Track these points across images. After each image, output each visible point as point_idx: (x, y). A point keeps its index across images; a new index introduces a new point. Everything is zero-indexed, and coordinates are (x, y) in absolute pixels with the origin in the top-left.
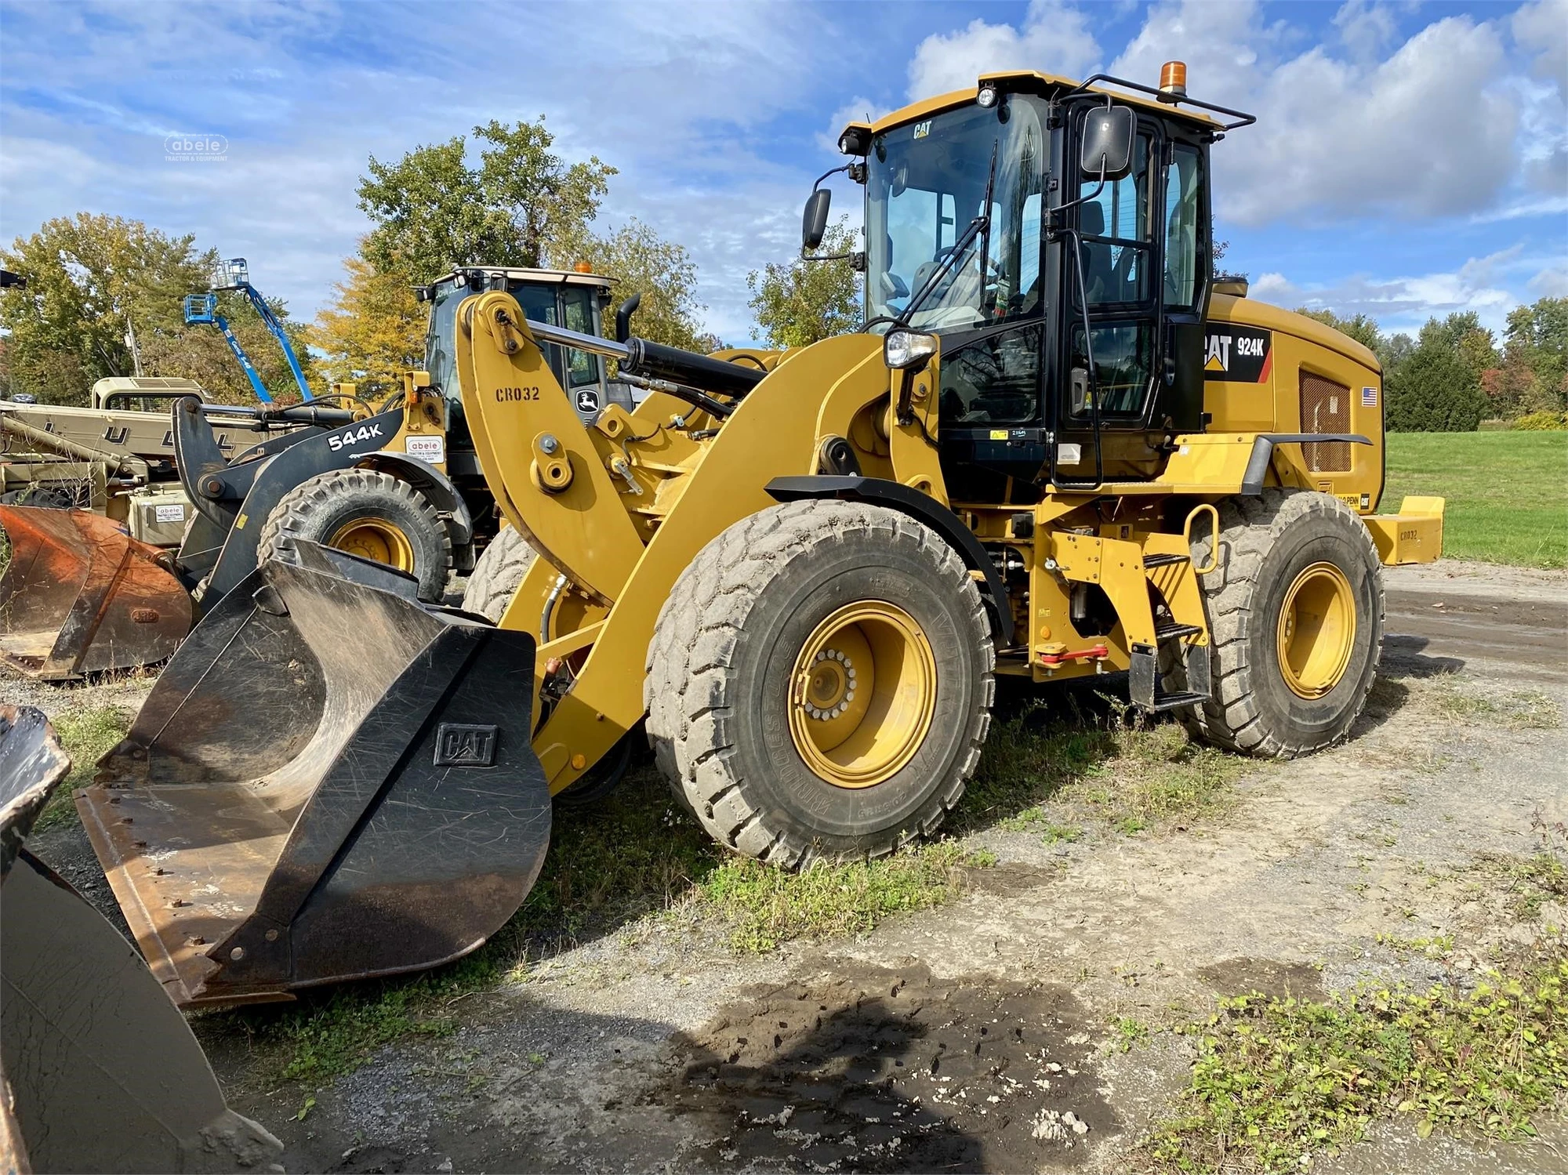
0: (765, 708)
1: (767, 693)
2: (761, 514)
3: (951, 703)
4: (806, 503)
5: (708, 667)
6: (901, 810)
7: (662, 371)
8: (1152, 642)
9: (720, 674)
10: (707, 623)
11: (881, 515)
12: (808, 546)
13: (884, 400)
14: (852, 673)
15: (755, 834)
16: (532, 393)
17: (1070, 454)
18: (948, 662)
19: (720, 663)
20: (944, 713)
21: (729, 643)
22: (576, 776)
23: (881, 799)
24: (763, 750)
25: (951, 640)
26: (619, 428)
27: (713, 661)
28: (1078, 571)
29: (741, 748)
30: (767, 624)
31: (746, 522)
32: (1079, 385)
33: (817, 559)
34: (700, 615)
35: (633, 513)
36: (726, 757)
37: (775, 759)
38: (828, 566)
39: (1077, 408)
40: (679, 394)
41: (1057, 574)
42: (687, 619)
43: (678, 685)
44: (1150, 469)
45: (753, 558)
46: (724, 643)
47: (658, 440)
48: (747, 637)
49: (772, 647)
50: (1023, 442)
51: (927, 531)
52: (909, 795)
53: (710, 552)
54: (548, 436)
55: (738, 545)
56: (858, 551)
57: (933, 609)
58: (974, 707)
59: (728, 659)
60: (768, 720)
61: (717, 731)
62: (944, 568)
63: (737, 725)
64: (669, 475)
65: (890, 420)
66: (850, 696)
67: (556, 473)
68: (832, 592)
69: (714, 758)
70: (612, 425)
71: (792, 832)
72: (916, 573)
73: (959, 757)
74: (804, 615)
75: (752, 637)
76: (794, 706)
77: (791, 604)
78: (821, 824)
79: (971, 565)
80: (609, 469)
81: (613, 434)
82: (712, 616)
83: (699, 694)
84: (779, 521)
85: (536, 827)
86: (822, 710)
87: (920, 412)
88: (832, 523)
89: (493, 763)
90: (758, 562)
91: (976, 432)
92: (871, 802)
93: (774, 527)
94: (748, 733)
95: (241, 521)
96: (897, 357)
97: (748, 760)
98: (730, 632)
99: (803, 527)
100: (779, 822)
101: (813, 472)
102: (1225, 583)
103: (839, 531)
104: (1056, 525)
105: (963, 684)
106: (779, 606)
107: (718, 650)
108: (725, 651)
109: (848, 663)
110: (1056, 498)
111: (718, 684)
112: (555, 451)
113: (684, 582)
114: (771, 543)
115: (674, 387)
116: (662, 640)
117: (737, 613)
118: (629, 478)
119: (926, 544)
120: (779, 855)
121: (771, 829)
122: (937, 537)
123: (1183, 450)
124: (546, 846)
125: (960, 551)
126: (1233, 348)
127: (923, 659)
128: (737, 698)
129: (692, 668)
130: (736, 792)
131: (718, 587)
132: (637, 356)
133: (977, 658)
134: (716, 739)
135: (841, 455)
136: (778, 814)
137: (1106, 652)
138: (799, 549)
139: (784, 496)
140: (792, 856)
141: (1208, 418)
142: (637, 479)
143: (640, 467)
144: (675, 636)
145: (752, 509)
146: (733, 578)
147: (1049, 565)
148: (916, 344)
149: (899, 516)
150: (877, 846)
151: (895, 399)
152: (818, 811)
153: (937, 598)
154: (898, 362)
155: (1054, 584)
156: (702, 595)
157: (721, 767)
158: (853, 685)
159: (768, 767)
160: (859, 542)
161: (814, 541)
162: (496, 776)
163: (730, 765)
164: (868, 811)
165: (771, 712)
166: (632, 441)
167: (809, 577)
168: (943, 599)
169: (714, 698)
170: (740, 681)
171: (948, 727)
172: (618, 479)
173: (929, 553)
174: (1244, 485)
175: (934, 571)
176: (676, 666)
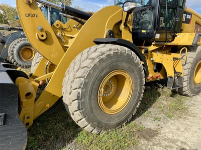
0: (92, 98)
1: (92, 94)
2: (92, 47)
3: (136, 92)
4: (104, 45)
5: (77, 88)
6: (123, 118)
7: (70, 13)
8: (173, 76)
9: (80, 90)
10: (76, 76)
11: (123, 48)
12: (104, 56)
13: (121, 22)
14: (113, 85)
15: (89, 128)
16: (36, 15)
17: (158, 36)
18: (136, 83)
19: (80, 87)
20: (134, 95)
21: (82, 82)
22: (47, 109)
23: (119, 116)
24: (91, 108)
25: (137, 78)
26: (59, 26)
27: (78, 87)
28: (157, 61)
29: (85, 108)
30: (93, 77)
31: (88, 49)
32: (162, 21)
33: (106, 60)
34: (75, 74)
35: (63, 46)
36: (81, 111)
37: (94, 110)
38: (109, 61)
39: (161, 26)
40: (74, 19)
41: (153, 61)
42: (72, 75)
43: (69, 92)
44: (170, 40)
45: (89, 59)
46: (81, 82)
47: (69, 29)
48: (87, 80)
49: (94, 83)
50: (149, 33)
51: (133, 52)
52: (125, 114)
53: (78, 57)
54: (40, 26)
55: (85, 55)
56: (117, 58)
57: (133, 71)
58: (140, 93)
59: (82, 86)
60: (92, 101)
61: (79, 105)
62: (136, 61)
63: (84, 103)
64: (72, 38)
65: (122, 27)
66: (112, 91)
67: (42, 36)
68: (110, 68)
69: (78, 112)
70: (57, 25)
71: (98, 127)
72: (130, 63)
73: (136, 105)
74: (103, 74)
75: (89, 80)
76: (99, 97)
77: (99, 72)
78: (105, 124)
79: (141, 60)
80: (57, 36)
81: (58, 27)
82: (78, 75)
83: (74, 96)
84: (97, 49)
85: (22, 140)
86: (106, 94)
87: (129, 25)
88: (110, 50)
89: (4, 124)
90: (91, 60)
91: (139, 31)
92: (117, 117)
93: (95, 51)
94: (87, 105)
95: (5, 46)
96: (126, 9)
97: (87, 111)
98: (83, 79)
99: (103, 51)
100: (95, 125)
101: (105, 37)
102: (186, 63)
103: (112, 52)
104: (153, 51)
105: (138, 88)
106: (96, 72)
107: (79, 84)
108: (81, 84)
109: (112, 83)
110: (154, 45)
111: (79, 93)
112: (42, 30)
113: (72, 64)
114: (94, 55)
115: (73, 17)
116: (66, 79)
117: (84, 74)
118: (62, 38)
119: (132, 56)
120: (95, 132)
121: (93, 127)
122: (135, 54)
123: (178, 36)
124: (26, 144)
125: (140, 57)
126: (186, 16)
127: (130, 83)
128: (84, 96)
129: (72, 88)
130: (84, 119)
131: (80, 67)
132: (64, 8)
133: (142, 82)
134: (78, 107)
135: (111, 34)
136: (95, 123)
137: (160, 76)
138: (102, 57)
139: (98, 43)
140: (98, 132)
141: (182, 30)
142: (64, 38)
143: (65, 35)
144: (69, 79)
145: (90, 46)
146: (84, 64)
147: (151, 59)
148: (131, 5)
149: (126, 49)
150: (118, 126)
151: (123, 21)
152: (104, 121)
153: (134, 69)
154: (126, 10)
155: (151, 63)
156: (76, 69)
157: (80, 114)
158: (113, 88)
159: (92, 112)
160: (117, 55)
161: (106, 55)
162: (6, 128)
163: (82, 113)
164: (116, 119)
165: (93, 99)
166: (63, 29)
167: (104, 64)
168: (136, 69)
169: (78, 97)
170: (85, 92)
171: (134, 98)
172: (59, 38)
173: (133, 58)
174: (193, 44)
175: (134, 62)
176: (69, 87)
